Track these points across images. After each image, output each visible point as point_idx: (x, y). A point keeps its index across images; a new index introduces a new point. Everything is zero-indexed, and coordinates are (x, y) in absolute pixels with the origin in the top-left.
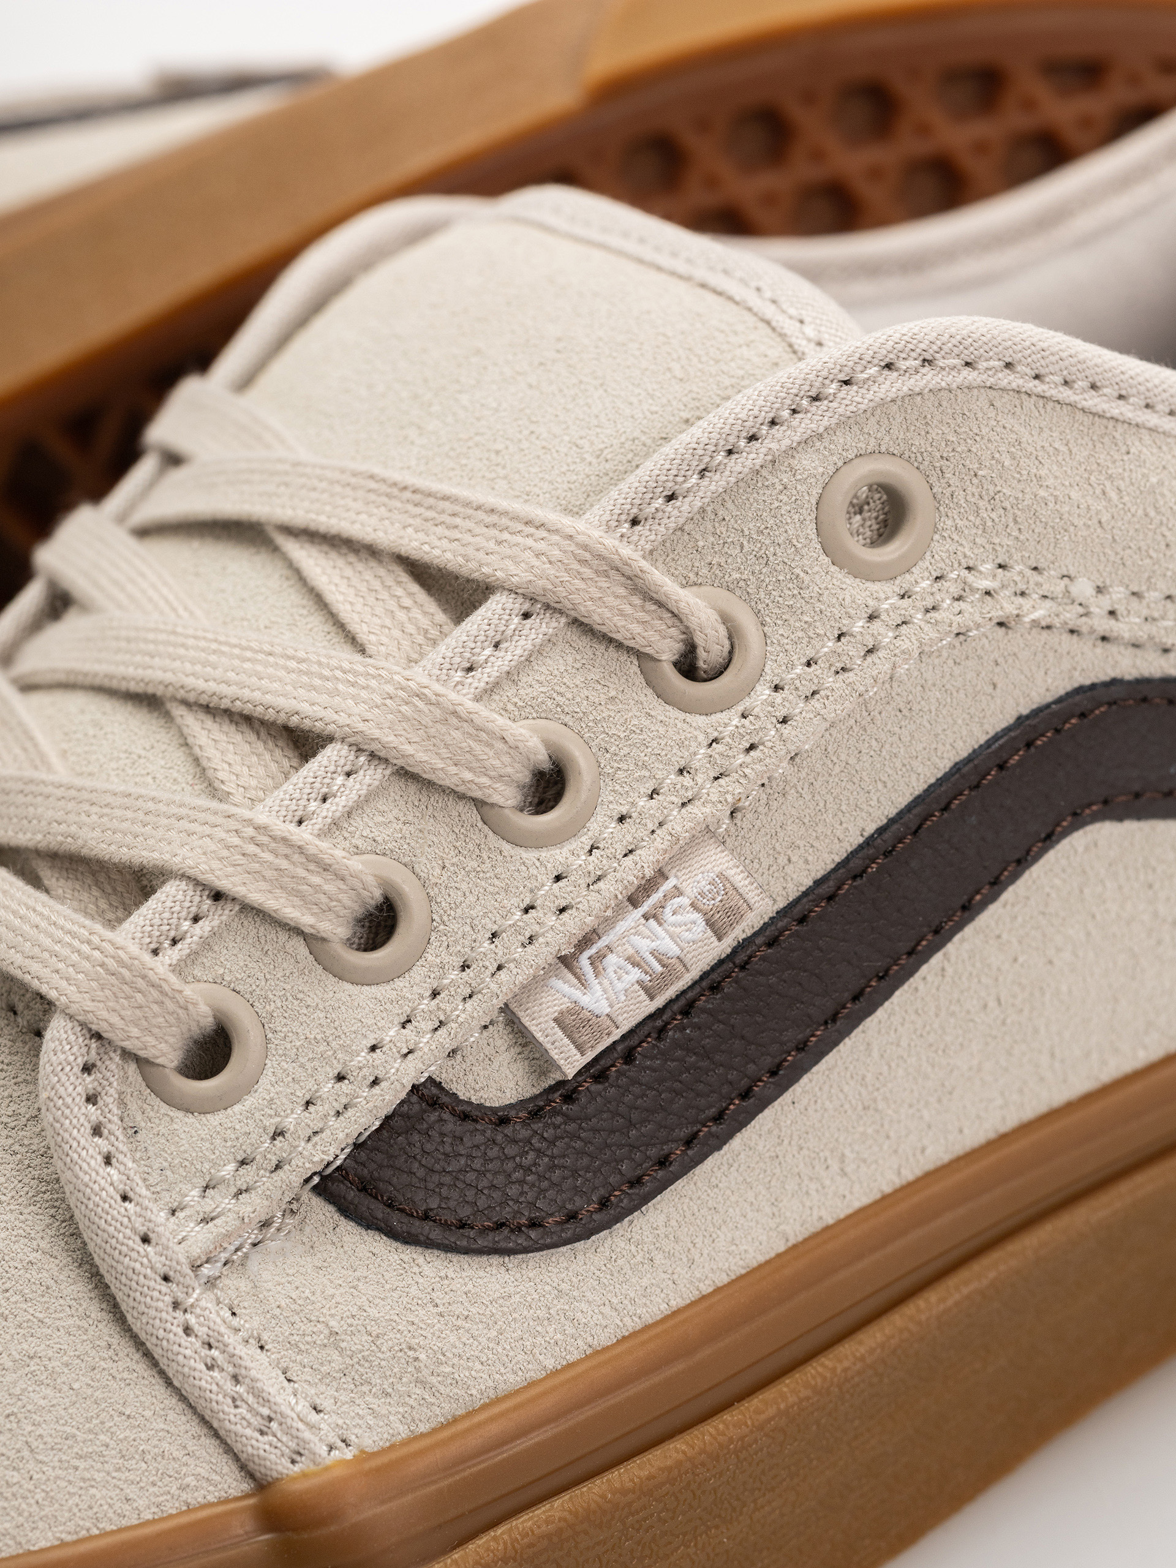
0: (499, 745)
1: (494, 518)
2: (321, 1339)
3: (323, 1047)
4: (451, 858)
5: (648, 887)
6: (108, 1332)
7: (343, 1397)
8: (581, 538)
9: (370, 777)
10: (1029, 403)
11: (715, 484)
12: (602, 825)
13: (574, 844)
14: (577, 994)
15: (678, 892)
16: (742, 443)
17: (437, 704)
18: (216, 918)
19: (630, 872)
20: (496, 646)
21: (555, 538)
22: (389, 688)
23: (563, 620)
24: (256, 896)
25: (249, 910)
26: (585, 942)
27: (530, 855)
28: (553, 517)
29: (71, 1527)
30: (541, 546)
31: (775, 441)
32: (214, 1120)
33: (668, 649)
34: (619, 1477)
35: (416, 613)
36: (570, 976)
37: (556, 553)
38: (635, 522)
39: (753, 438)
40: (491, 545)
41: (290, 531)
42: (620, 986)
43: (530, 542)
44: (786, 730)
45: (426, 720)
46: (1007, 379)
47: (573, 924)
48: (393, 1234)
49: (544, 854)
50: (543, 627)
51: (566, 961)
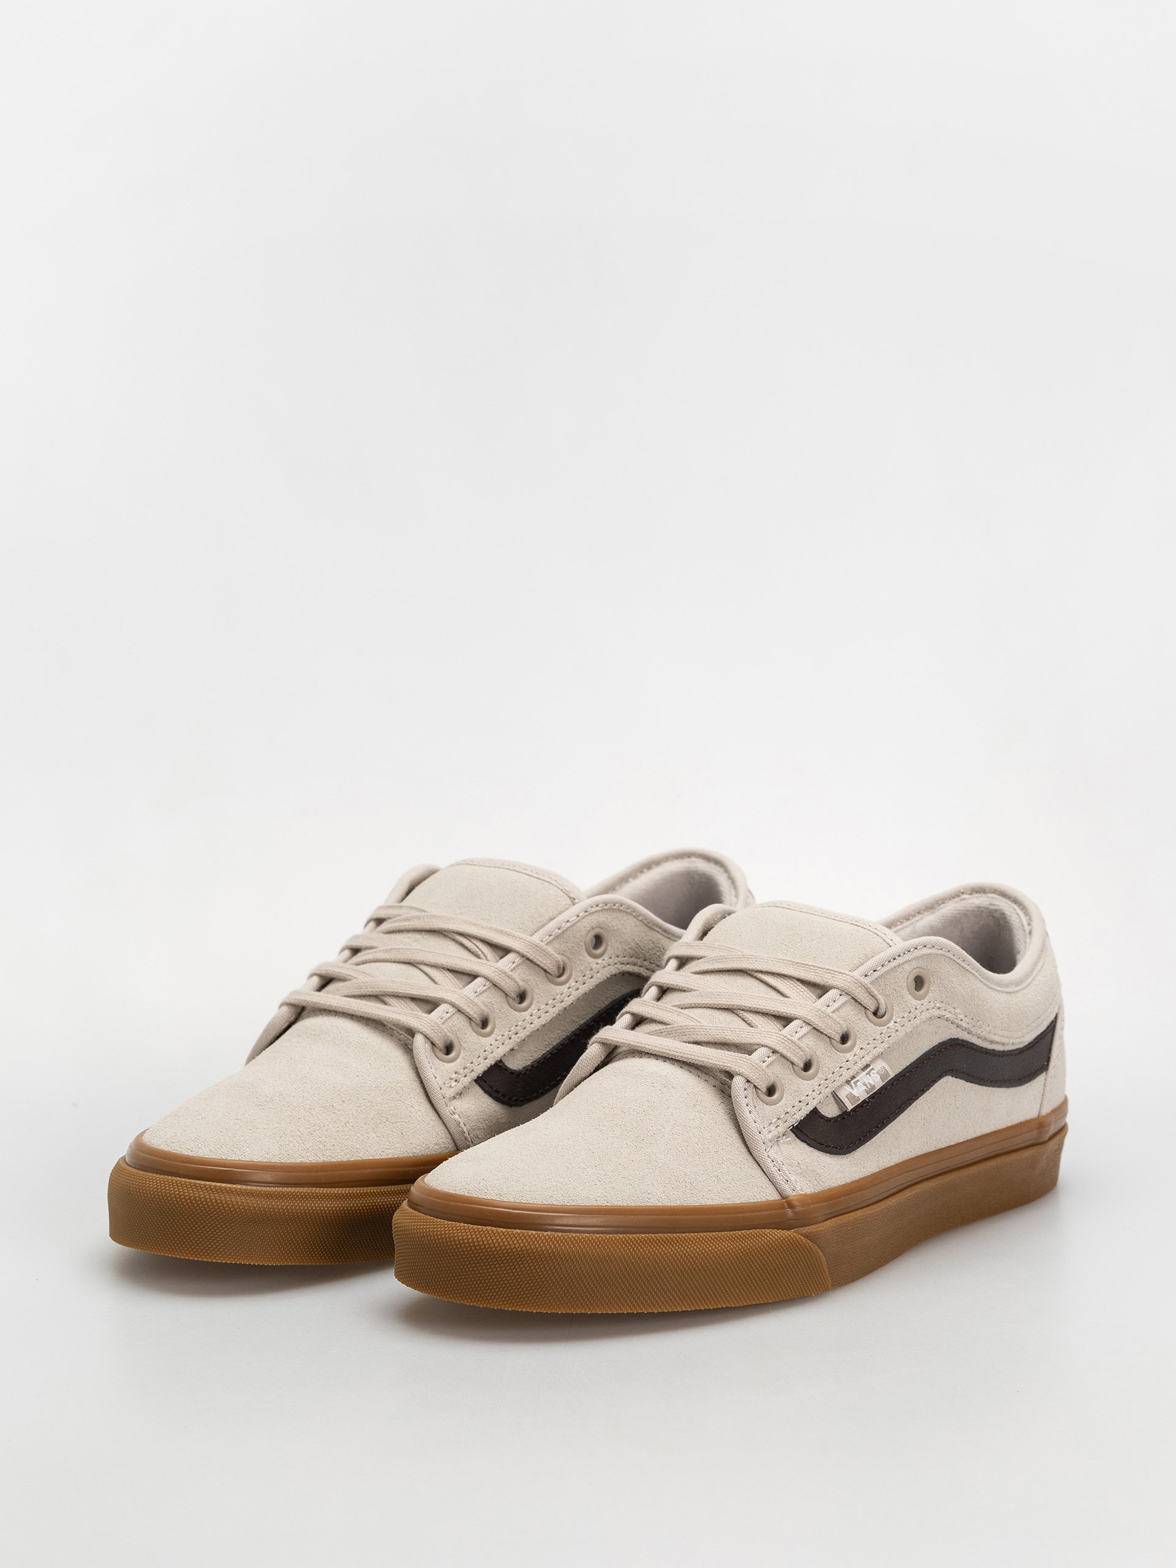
0: (838, 1025)
1: (828, 971)
2: (796, 1165)
3: (797, 1093)
4: (824, 1052)
5: (867, 1066)
6: (748, 1156)
7: (802, 1180)
8: (855, 977)
9: (806, 1029)
10: (952, 961)
11: (885, 969)
12: (856, 1050)
13: (851, 1053)
14: (851, 1090)
15: (873, 1069)
16: (892, 960)
17: (825, 1013)
18: (773, 1057)
19: (864, 1062)
20: (834, 1001)
21: (848, 977)
22: (812, 1008)
23: (850, 997)
24: (785, 1052)
25: (782, 1056)
26: (853, 1077)
27: (842, 1054)
28: (848, 973)
29: (744, 1199)
30: (845, 978)
31: (900, 960)
32: (773, 1107)
33: (873, 1008)
34: (859, 1213)
35: (805, 993)
36: (848, 1086)
37: (849, 980)
38: (866, 976)
39: (894, 959)
40: (830, 977)
41: (757, 971)
42: (861, 1090)
43: (841, 977)
44: (898, 1033)
45: (822, 1017)
46: (948, 954)
47: (851, 1073)
48: (808, 1144)
49: (845, 1055)
50: (844, 999)
51: (848, 1082)
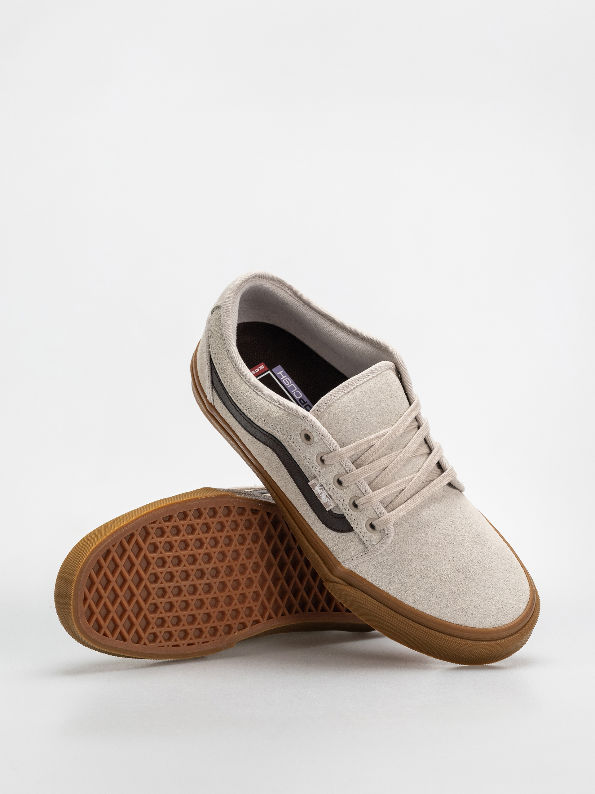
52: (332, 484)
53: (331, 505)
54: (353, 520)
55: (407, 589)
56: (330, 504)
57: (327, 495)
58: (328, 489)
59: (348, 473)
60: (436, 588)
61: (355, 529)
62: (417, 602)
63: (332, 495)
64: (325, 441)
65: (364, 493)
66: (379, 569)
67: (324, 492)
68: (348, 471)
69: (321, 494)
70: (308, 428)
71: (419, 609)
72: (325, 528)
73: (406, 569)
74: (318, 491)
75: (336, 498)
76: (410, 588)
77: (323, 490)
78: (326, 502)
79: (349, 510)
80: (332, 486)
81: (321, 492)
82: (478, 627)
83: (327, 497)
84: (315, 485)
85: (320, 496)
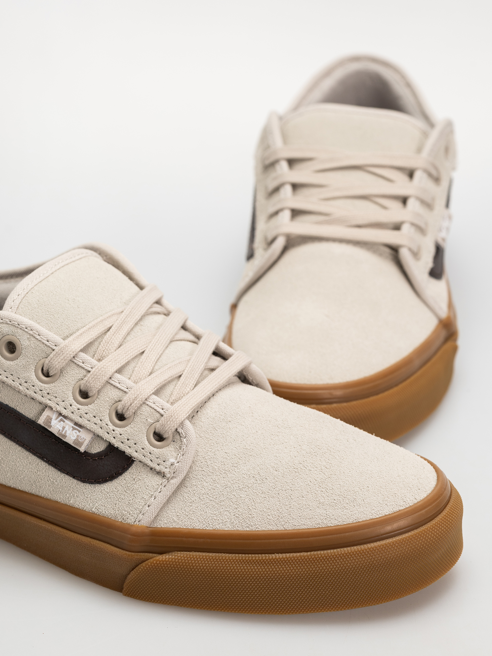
52: (74, 403)
53: (85, 439)
54: (126, 440)
55: (249, 507)
56: (83, 438)
57: (73, 427)
58: (71, 415)
59: (89, 372)
60: (291, 486)
61: (134, 455)
62: (272, 519)
63: (80, 421)
64: (38, 337)
65: (126, 390)
66: (195, 501)
67: (67, 424)
68: (90, 369)
69: (64, 428)
70: (6, 329)
71: (281, 528)
72: (90, 487)
73: (234, 481)
74: (58, 426)
75: (88, 422)
76: (253, 503)
77: (64, 422)
78: (76, 437)
79: (114, 431)
80: (76, 406)
81: (62, 426)
82: (380, 516)
83: (74, 429)
84: (49, 420)
85: (63, 433)
